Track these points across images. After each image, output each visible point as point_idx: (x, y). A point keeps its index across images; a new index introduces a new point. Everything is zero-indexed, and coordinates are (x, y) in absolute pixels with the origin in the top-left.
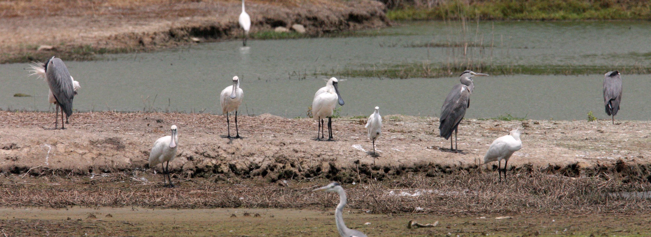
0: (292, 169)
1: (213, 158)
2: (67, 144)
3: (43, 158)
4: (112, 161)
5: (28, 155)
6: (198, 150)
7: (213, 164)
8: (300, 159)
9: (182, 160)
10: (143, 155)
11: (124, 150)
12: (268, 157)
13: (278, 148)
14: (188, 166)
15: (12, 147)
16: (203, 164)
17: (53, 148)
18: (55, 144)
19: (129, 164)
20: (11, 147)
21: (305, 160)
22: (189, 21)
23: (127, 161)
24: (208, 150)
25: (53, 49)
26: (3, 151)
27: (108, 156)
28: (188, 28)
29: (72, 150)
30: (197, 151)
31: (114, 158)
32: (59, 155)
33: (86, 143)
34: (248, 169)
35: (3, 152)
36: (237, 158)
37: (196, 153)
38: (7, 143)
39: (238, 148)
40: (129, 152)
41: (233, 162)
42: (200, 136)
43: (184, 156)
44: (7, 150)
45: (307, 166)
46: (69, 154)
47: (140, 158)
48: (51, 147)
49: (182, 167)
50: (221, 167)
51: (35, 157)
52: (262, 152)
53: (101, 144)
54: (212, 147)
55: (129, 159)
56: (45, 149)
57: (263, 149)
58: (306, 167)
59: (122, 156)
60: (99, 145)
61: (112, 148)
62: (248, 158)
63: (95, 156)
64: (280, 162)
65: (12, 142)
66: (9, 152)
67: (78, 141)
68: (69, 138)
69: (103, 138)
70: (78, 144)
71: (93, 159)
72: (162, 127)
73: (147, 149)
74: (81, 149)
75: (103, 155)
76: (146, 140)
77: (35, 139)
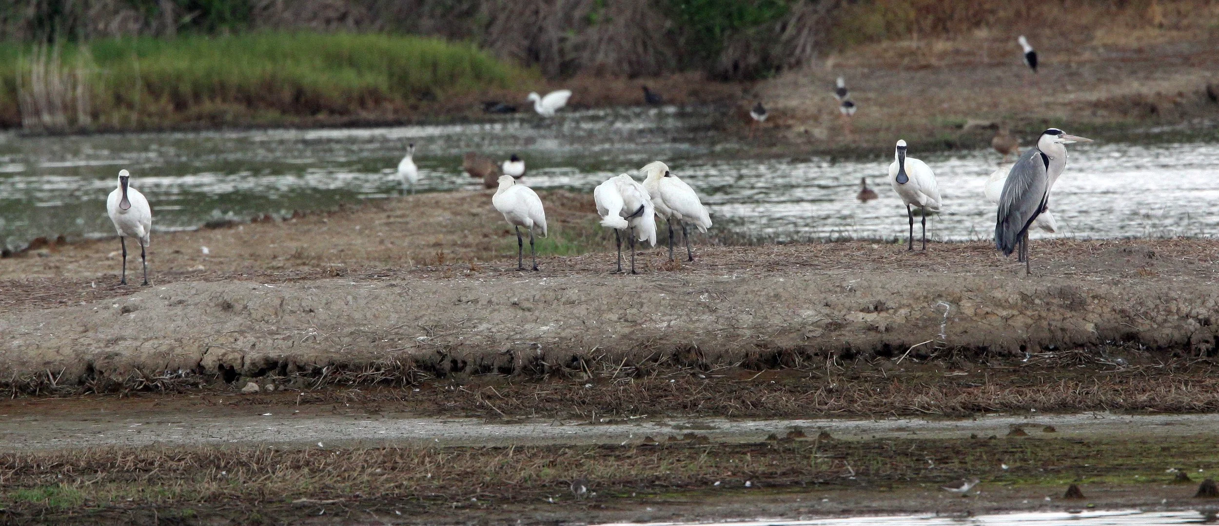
2: (979, 300)
3: (936, 326)
4: (1063, 330)
5: (907, 321)
9: (1191, 324)
10: (1119, 316)
11: (1084, 309)
14: (1200, 336)
15: (878, 308)
17: (954, 308)
18: (956, 302)
19: (1093, 333)
20: (876, 308)
23: (1090, 327)
26: (861, 315)
27: (1054, 320)
29: (988, 310)
31: (1067, 325)
32: (965, 320)
33: (1014, 298)
35: (862, 317)
38: (868, 301)
40: (1093, 312)
43: (1193, 318)
44: (868, 312)
46: (982, 318)
47: (1113, 324)
48: (950, 305)
49: (1189, 338)
51: (920, 324)
53: (1041, 299)
55: (1093, 325)
56: (939, 310)
59: (1080, 320)
60: (1037, 301)
61: (1061, 306)
63: (1030, 321)
65: (878, 299)
66: (871, 317)
67: (998, 294)
68: (982, 288)
69: (1045, 288)
70: (1000, 300)
71: (1028, 326)
72: (1152, 265)
73: (1127, 306)
74: (1004, 308)
75: (1045, 319)
76: (1124, 289)
77: (921, 292)
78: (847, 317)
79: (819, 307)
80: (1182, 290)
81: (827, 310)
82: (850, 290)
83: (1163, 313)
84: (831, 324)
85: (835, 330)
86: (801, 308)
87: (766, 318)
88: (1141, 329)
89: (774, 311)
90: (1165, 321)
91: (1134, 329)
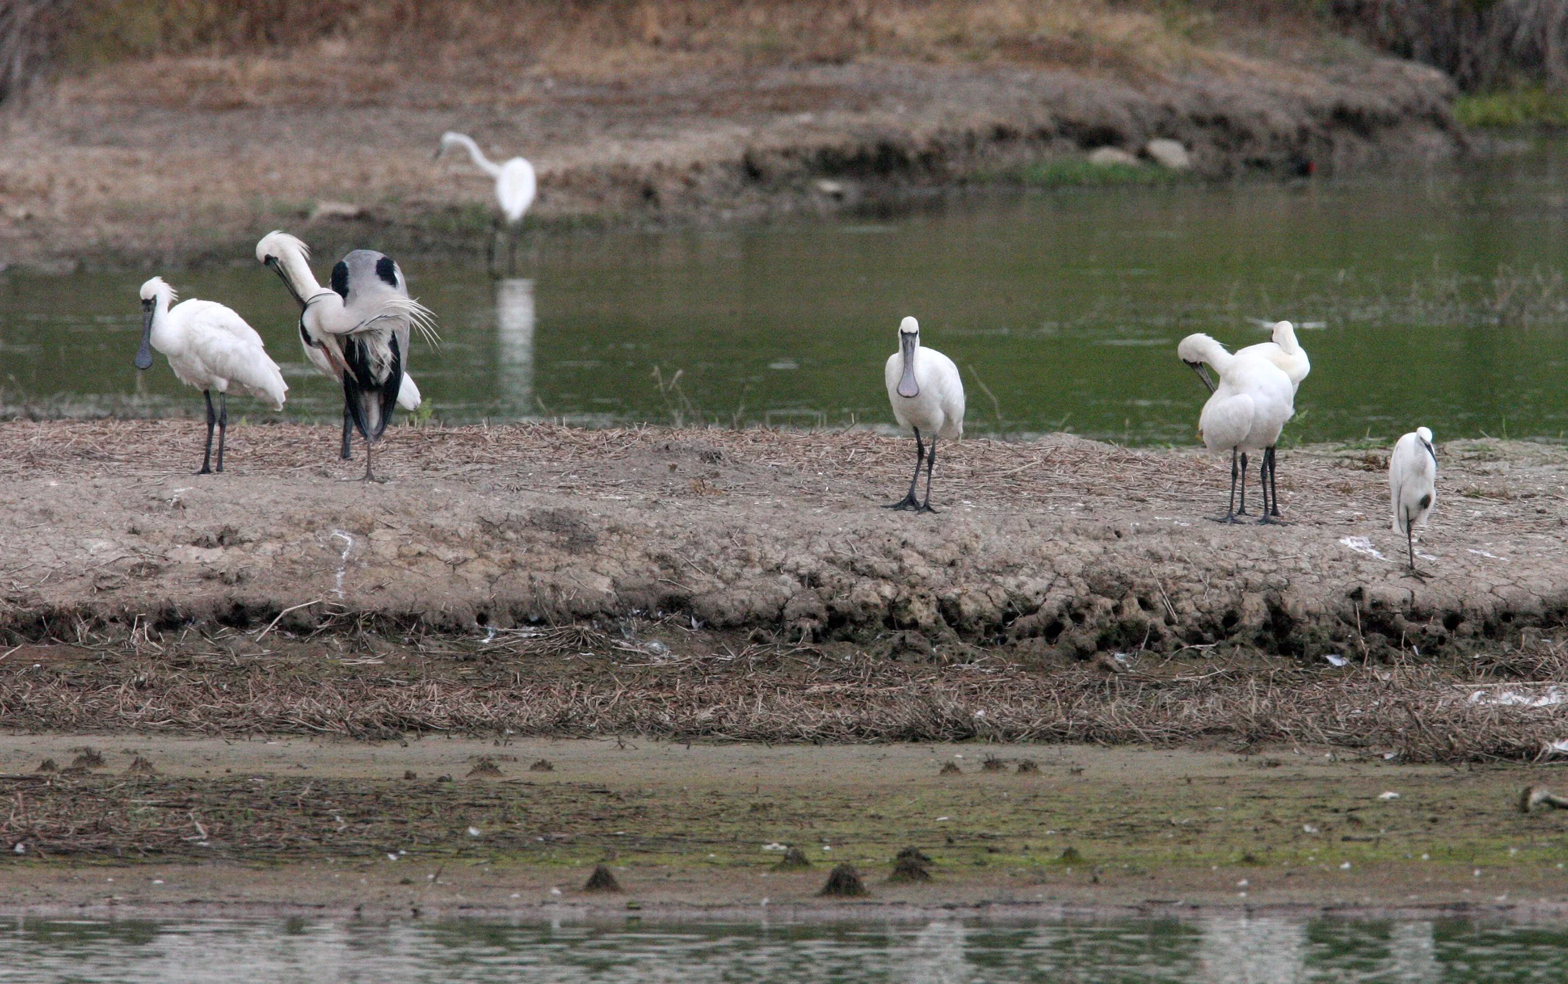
0: (1143, 615)
1: (883, 577)
2: (406, 531)
3: (327, 574)
4: (554, 588)
5: (276, 564)
6: (835, 553)
7: (883, 598)
8: (1170, 582)
9: (784, 584)
10: (656, 568)
11: (594, 552)
12: (1066, 575)
13: (1097, 548)
14: (802, 605)
15: (225, 538)
16: (853, 597)
17: (360, 543)
18: (364, 531)
19: (608, 595)
20: (221, 539)
21: (1187, 585)
22: (808, 127)
23: (603, 585)
24: (870, 551)
25: (362, 216)
26: (194, 551)
27: (540, 569)
28: (807, 150)
29: (422, 548)
30: (832, 554)
31: (562, 579)
32: (380, 565)
33: (468, 528)
34: (1000, 616)
35: (194, 556)
36: (963, 580)
37: (831, 561)
38: (207, 526)
39: (966, 547)
40: (610, 557)
41: (952, 593)
42: (844, 507)
43: (789, 571)
44: (207, 547)
45: (1194, 608)
46: (410, 564)
47: (646, 580)
48: (353, 538)
49: (782, 609)
50: (911, 607)
51: (300, 570)
52: (1046, 562)
53: (516, 531)
54: (880, 543)
55: (608, 581)
56: (333, 547)
57: (1048, 549)
58: (1188, 609)
59: (587, 571)
60: (510, 535)
61: (552, 545)
62: (999, 579)
63: (495, 571)
64: (1104, 594)
65: (224, 523)
66: (215, 556)
67: (441, 520)
68: (412, 509)
69: (523, 513)
70: (442, 531)
71: (491, 579)
72: (717, 475)
73: (669, 548)
74: (451, 546)
75: (523, 567)
76: (667, 518)
77: (301, 513)
78: (169, 554)
79: (120, 536)
80: (769, 521)
81: (135, 542)
82: (177, 505)
83: (735, 562)
84: (140, 566)
85: (147, 576)
86: (90, 536)
87: (25, 551)
88: (695, 589)
89: (39, 540)
90: (738, 576)
91: (682, 591)
